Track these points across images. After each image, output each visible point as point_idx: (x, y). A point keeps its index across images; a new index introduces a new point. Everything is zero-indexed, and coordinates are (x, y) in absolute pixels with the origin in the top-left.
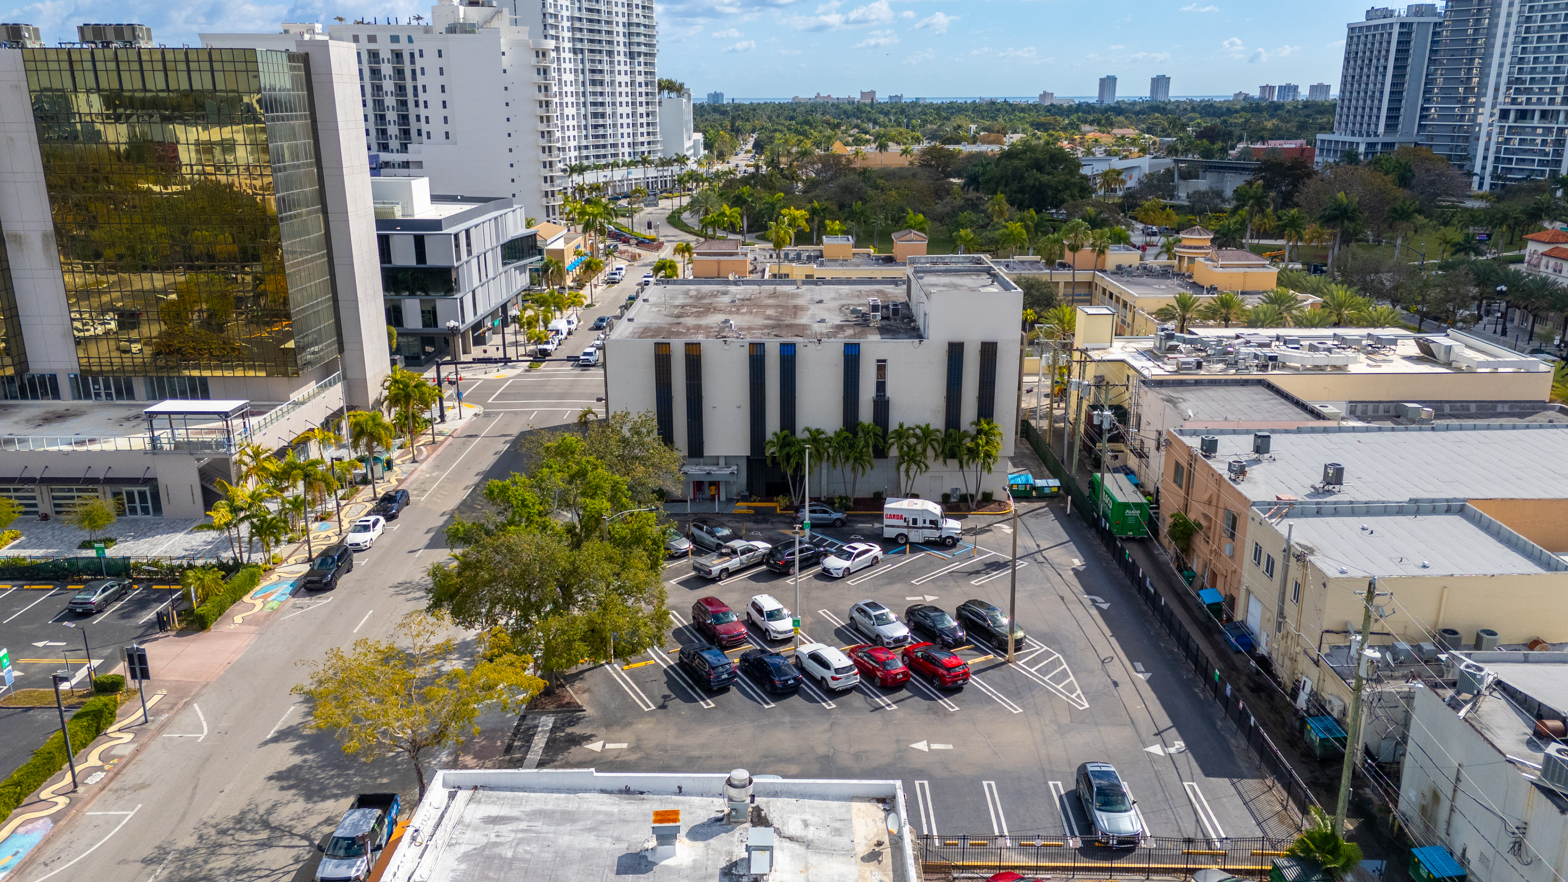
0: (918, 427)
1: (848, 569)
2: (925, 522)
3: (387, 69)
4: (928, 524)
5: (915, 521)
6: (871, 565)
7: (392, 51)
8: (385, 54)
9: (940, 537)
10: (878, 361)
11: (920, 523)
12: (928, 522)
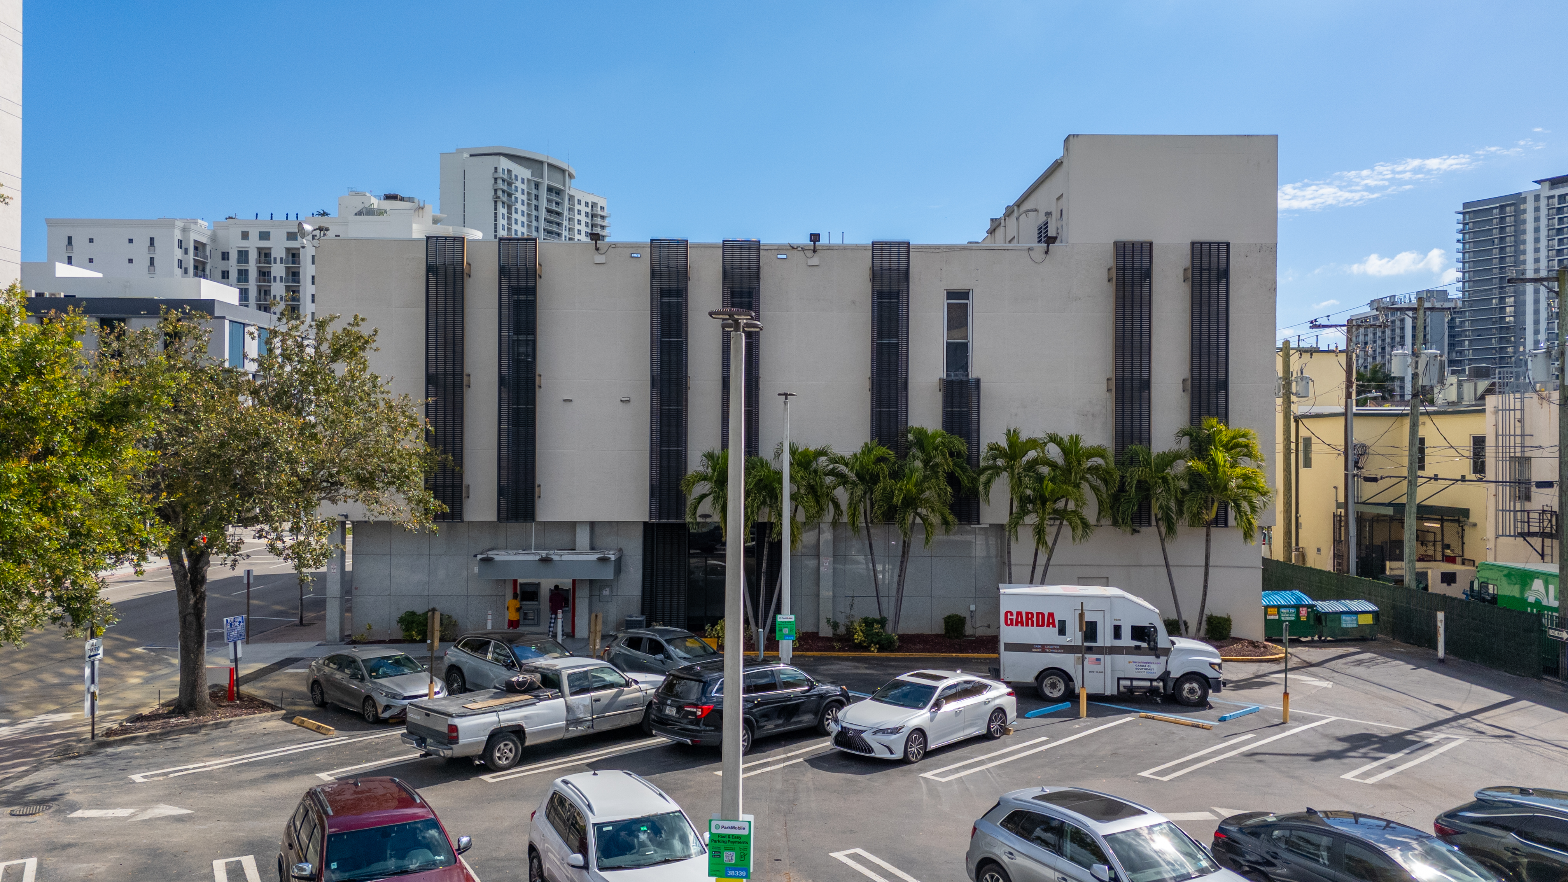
0: (1054, 439)
1: (920, 731)
2: (1117, 632)
3: (278, 270)
4: (1126, 640)
5: (1090, 631)
6: (987, 737)
7: (288, 249)
8: (278, 252)
9: (1165, 677)
10: (951, 295)
11: (1105, 638)
12: (1126, 633)
